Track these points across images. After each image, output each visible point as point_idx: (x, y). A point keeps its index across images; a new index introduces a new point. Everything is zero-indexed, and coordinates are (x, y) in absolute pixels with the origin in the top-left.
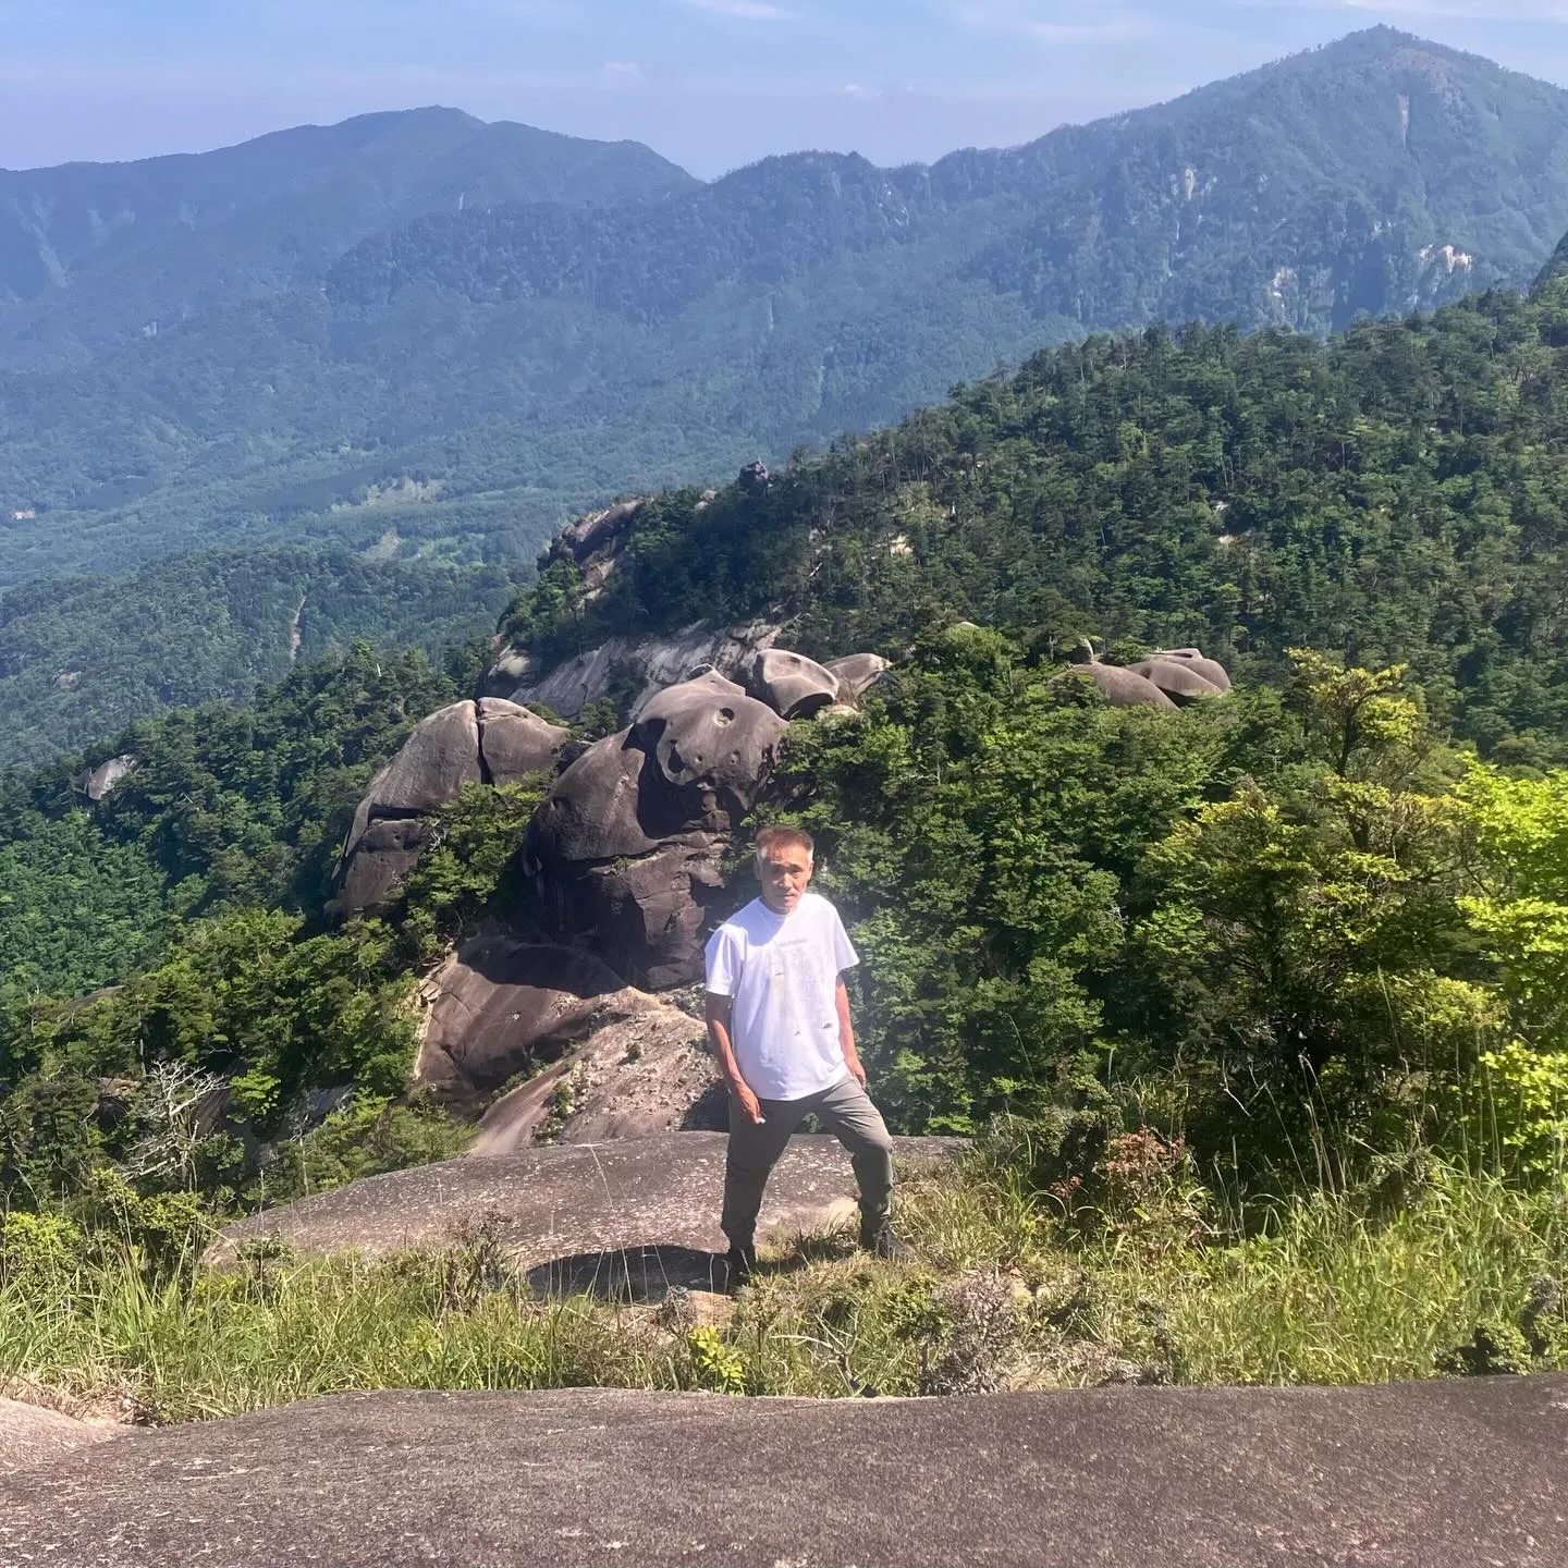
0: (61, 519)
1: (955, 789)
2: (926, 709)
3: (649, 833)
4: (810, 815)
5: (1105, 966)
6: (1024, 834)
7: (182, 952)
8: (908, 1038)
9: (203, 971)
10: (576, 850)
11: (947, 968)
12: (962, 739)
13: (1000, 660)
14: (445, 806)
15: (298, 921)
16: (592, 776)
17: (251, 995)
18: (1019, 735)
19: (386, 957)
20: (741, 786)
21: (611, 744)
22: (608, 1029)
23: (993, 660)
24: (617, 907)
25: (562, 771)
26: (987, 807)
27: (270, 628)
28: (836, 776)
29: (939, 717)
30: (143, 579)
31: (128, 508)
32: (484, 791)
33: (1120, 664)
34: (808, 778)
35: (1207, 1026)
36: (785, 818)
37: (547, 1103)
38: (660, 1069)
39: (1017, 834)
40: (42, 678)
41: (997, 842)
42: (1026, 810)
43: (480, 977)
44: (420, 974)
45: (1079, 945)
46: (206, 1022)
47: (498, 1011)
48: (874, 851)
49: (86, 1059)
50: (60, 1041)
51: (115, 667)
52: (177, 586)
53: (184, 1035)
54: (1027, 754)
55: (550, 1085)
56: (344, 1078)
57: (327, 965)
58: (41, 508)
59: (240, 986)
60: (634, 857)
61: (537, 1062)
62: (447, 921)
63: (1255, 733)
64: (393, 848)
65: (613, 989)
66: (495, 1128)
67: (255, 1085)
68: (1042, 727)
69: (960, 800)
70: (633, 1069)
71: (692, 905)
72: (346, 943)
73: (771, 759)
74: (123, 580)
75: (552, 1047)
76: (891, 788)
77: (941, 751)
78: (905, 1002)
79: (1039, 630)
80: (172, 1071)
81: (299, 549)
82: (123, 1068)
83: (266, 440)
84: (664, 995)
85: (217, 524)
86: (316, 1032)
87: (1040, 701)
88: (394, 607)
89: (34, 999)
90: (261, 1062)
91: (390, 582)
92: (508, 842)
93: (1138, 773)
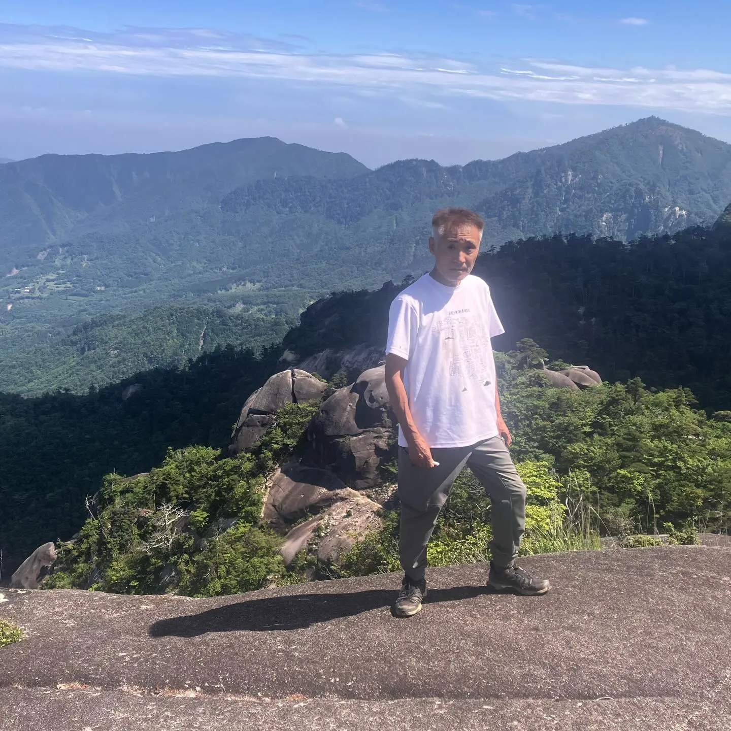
0: (114, 291)
3: (359, 427)
7: (172, 461)
9: (179, 469)
10: (330, 431)
14: (278, 411)
15: (218, 452)
16: (338, 402)
17: (200, 480)
18: (514, 397)
19: (253, 468)
21: (345, 390)
22: (339, 503)
23: (504, 366)
24: (345, 455)
25: (325, 400)
27: (192, 337)
30: (145, 316)
31: (140, 288)
32: (294, 406)
33: (556, 370)
37: (314, 531)
38: (360, 520)
40: (104, 352)
43: (289, 479)
44: (265, 475)
46: (181, 489)
47: (295, 493)
49: (133, 501)
50: (123, 493)
51: (132, 349)
52: (157, 319)
53: (172, 494)
54: (518, 405)
55: (315, 524)
56: (234, 515)
57: (231, 470)
58: (107, 286)
59: (194, 476)
60: (353, 436)
61: (310, 514)
62: (277, 456)
63: (614, 402)
64: (258, 426)
65: (341, 488)
66: (292, 540)
67: (200, 515)
68: (524, 394)
70: (349, 520)
71: (374, 457)
72: (236, 462)
74: (137, 316)
75: (316, 509)
79: (523, 355)
80: (168, 507)
81: (205, 307)
82: (147, 505)
83: (195, 264)
84: (362, 492)
85: (174, 296)
86: (224, 496)
87: (523, 383)
88: (239, 332)
89: (113, 476)
90: (202, 506)
91: (239, 322)
92: (302, 426)
93: (564, 415)
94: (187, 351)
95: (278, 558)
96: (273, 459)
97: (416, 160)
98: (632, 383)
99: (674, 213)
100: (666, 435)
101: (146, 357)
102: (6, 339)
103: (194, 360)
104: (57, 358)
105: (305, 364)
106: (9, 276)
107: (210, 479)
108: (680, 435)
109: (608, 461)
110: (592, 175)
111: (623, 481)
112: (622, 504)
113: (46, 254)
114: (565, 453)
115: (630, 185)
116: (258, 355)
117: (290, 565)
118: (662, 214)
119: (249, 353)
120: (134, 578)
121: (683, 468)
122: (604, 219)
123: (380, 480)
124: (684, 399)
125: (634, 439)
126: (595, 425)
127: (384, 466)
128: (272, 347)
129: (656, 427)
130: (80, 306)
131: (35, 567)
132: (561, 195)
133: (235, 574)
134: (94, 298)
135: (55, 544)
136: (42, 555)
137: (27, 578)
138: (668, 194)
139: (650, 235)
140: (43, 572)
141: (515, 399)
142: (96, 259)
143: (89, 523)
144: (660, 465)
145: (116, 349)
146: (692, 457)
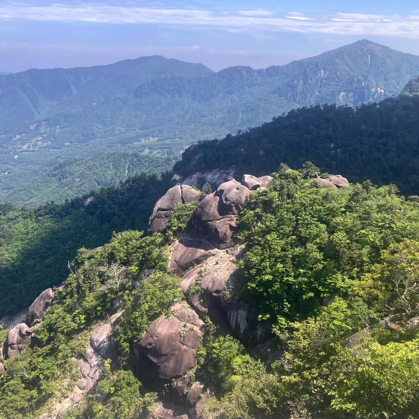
0: (75, 145)
1: (289, 206)
2: (282, 188)
3: (220, 215)
4: (256, 211)
5: (323, 245)
6: (305, 216)
7: (116, 239)
8: (279, 260)
9: (120, 244)
10: (204, 218)
11: (288, 245)
12: (290, 195)
13: (298, 177)
14: (175, 208)
15: (142, 233)
16: (207, 202)
17: (132, 249)
18: (303, 194)
19: (162, 241)
20: (240, 205)
21: (211, 195)
22: (211, 258)
23: (297, 177)
24: (213, 231)
25: (200, 201)
26: (296, 210)
27: (122, 169)
28: (261, 203)
29: (286, 190)
30: (94, 158)
31: (90, 143)
32: (183, 205)
33: (324, 178)
34: (255, 203)
35: (347, 258)
36: (250, 212)
37: (198, 273)
38: (223, 266)
39: (304, 216)
40: (72, 179)
41: (299, 217)
42: (305, 211)
43: (183, 246)
44: (170, 245)
45: (318, 240)
46: (122, 255)
47: (187, 253)
48: (271, 219)
49: (95, 263)
50: (89, 258)
51: (88, 177)
52: (101, 160)
53: (117, 258)
54: (305, 198)
55: (199, 270)
56: (153, 267)
57: (149, 243)
58: (71, 143)
59: (129, 247)
60: (217, 220)
61: (195, 264)
62: (175, 233)
63: (356, 194)
64: (163, 217)
65: (212, 249)
66: (187, 279)
67: (134, 268)
68: (308, 192)
69: (290, 208)
70: (217, 266)
71: (229, 231)
72: (153, 238)
73: (247, 199)
74: (89, 158)
75: (198, 261)
76: (274, 205)
77: (286, 197)
78: (279, 253)
79: (307, 171)
80: (115, 265)
81: (127, 152)
82: (103, 264)
83: (120, 128)
84: (223, 250)
85: (109, 146)
86: (147, 257)
87: (307, 187)
88: (148, 165)
89: (83, 249)
90: (135, 263)
91: (147, 159)
92: (188, 216)
93: (330, 202)
94: (119, 177)
95: (180, 289)
96: (173, 235)
97: (240, 66)
98: (366, 183)
99: (377, 91)
100: (385, 210)
101: (96, 181)
102: (16, 175)
103: (124, 181)
104: (45, 184)
105: (185, 181)
106: (14, 139)
107: (138, 248)
108: (392, 210)
109: (355, 226)
110: (334, 72)
111: (363, 237)
112: (363, 249)
113: (35, 126)
114: (332, 223)
115: (354, 77)
116: (159, 178)
117: (186, 292)
118: (371, 92)
119: (154, 177)
120: (99, 305)
121: (395, 227)
122: (341, 96)
123: (233, 244)
124: (393, 191)
125: (368, 213)
126: (347, 207)
127: (235, 235)
128: (167, 173)
129: (379, 207)
130: (57, 154)
131: (42, 302)
132: (318, 83)
133: (156, 300)
134: (64, 149)
135: (52, 289)
136: (45, 296)
137: (38, 309)
138: (374, 81)
139: (366, 103)
140: (47, 305)
141: (304, 195)
142: (64, 127)
143: (71, 277)
144: (382, 227)
145: (78, 177)
146: (399, 221)
